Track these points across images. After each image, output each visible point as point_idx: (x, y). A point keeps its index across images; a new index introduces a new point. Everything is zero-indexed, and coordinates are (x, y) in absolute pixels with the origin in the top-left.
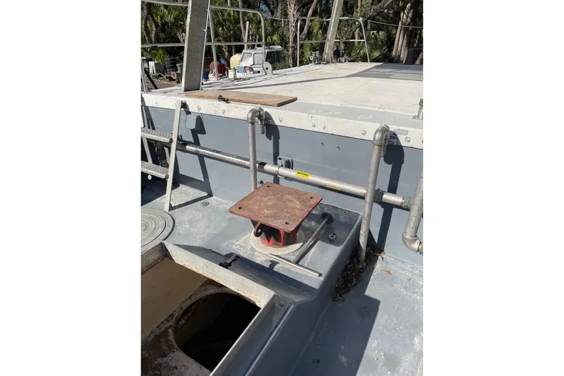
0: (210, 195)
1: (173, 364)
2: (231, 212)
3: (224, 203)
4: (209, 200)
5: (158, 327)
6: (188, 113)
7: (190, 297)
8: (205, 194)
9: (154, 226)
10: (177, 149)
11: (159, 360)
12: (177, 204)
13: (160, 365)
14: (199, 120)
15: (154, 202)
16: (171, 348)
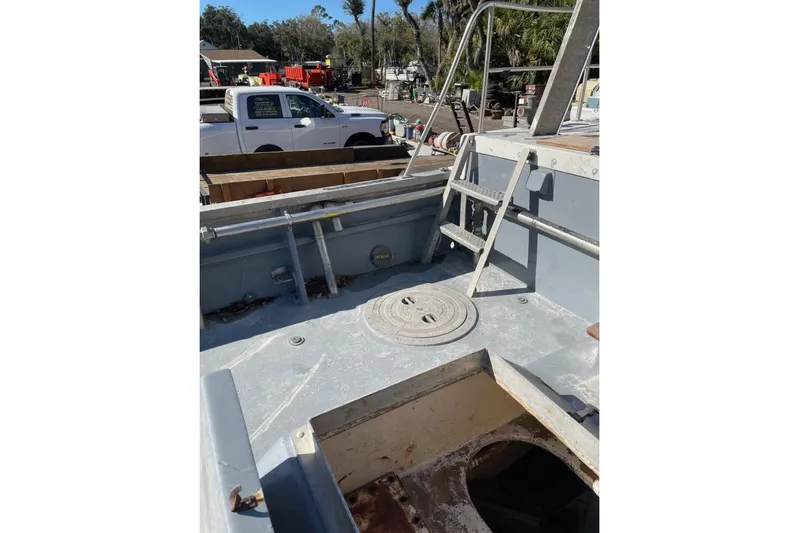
0: (531, 289)
1: (462, 520)
2: (590, 334)
3: (551, 308)
4: (529, 296)
5: (447, 457)
6: (534, 167)
7: (493, 433)
8: (524, 286)
9: (452, 313)
10: (505, 217)
11: (444, 506)
12: (482, 290)
13: (444, 512)
14: (549, 181)
15: (454, 279)
16: (462, 495)
